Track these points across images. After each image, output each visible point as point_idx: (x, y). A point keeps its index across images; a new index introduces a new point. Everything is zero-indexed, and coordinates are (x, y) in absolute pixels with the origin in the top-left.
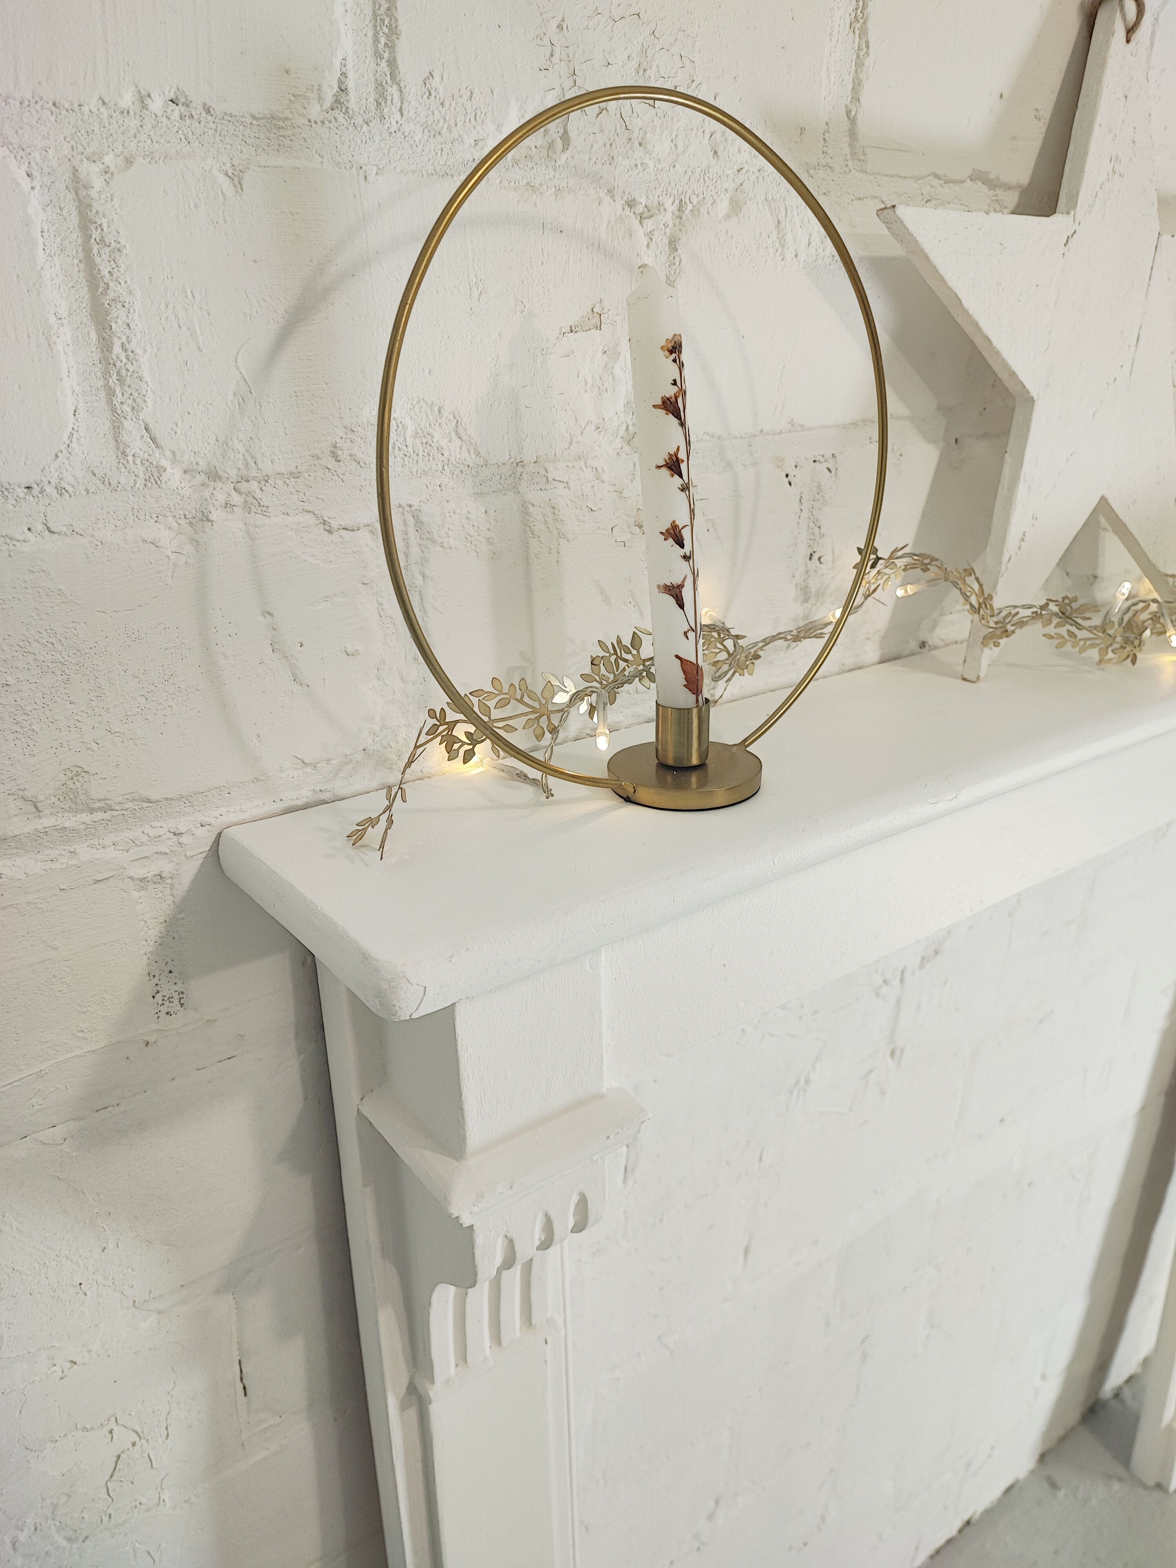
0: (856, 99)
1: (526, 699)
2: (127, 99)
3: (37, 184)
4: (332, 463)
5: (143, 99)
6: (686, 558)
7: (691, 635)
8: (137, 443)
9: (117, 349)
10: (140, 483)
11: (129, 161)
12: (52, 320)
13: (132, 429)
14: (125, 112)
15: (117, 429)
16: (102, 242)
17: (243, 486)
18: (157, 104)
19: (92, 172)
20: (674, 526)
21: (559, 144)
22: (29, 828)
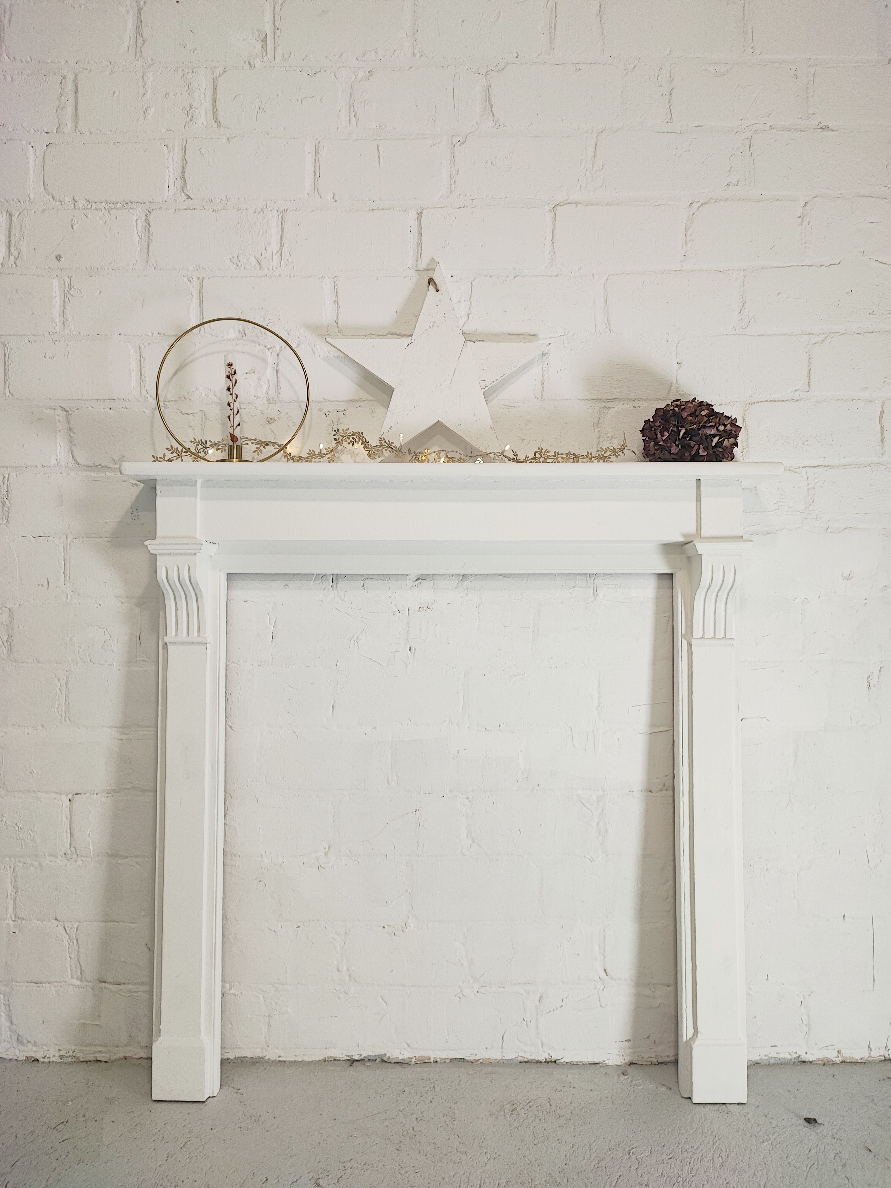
0: (337, 318)
1: (202, 444)
2: (150, 334)
3: (133, 349)
4: (184, 400)
5: (153, 334)
6: (231, 410)
7: (232, 428)
8: (144, 392)
9: (142, 376)
10: (144, 401)
11: (149, 344)
12: (132, 370)
13: (143, 390)
14: (149, 336)
15: (141, 389)
16: (143, 357)
17: (164, 403)
18: (155, 334)
19: (142, 347)
20: (229, 402)
21: (244, 335)
22: (113, 467)
